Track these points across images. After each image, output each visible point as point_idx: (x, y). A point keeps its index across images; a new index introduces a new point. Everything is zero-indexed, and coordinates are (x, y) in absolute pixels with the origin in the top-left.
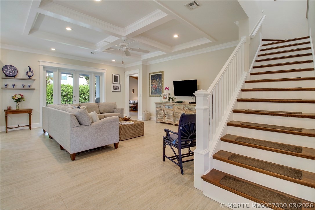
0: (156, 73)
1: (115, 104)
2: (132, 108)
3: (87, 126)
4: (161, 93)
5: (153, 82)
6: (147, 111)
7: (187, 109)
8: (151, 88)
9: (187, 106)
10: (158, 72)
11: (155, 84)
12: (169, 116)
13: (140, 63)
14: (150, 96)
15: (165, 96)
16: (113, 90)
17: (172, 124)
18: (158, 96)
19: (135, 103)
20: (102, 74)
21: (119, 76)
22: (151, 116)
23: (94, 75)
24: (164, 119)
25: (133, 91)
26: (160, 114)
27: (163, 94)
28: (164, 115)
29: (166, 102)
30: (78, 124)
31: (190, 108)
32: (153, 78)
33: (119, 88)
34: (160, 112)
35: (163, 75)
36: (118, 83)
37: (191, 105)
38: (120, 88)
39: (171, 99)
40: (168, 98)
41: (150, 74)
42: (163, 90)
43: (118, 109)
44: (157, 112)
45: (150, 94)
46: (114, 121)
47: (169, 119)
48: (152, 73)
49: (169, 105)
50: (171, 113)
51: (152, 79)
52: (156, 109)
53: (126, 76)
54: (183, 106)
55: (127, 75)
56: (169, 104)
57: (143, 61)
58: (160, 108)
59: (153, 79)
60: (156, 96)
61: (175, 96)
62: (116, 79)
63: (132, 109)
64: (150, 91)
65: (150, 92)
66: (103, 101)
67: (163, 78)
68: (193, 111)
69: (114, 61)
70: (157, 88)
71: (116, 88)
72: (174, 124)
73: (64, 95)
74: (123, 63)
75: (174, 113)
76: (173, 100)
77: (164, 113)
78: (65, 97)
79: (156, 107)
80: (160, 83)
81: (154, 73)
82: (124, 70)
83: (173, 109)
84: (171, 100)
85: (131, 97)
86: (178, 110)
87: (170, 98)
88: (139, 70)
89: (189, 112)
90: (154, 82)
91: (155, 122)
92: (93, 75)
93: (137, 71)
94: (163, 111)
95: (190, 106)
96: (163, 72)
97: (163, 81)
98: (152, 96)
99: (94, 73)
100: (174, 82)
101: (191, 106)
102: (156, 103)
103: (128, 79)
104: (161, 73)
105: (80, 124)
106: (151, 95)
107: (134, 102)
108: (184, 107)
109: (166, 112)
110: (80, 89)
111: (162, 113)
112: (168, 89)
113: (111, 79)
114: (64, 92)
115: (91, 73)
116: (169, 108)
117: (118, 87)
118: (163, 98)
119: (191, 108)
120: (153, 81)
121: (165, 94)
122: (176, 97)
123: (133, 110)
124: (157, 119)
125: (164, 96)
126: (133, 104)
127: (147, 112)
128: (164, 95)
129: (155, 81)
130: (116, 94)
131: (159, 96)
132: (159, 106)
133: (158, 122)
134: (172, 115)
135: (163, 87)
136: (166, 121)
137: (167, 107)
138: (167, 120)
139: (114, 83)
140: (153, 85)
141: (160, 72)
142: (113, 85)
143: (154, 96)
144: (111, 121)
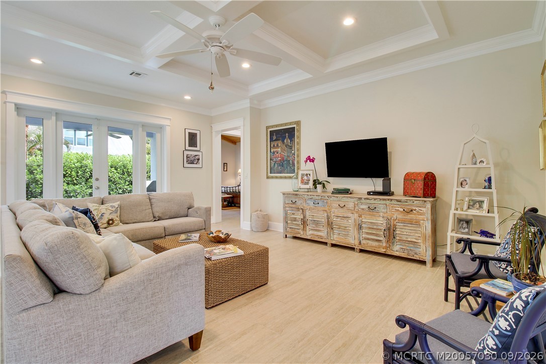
0: (281, 125)
1: (191, 196)
2: (225, 201)
3: (82, 298)
4: (293, 171)
5: (274, 146)
6: (260, 211)
7: (363, 209)
8: (271, 160)
9: (363, 201)
10: (286, 124)
11: (279, 150)
12: (317, 223)
13: (246, 104)
14: (268, 178)
15: (305, 178)
16: (186, 165)
17: (326, 244)
18: (285, 178)
19: (231, 191)
20: (161, 128)
21: (198, 133)
22: (269, 222)
23: (143, 130)
24: (304, 229)
25: (225, 167)
26: (295, 219)
27: (300, 173)
28: (304, 222)
29: (306, 190)
30: (45, 294)
31: (372, 207)
32: (274, 138)
33: (198, 159)
34: (293, 214)
35: (299, 131)
36: (198, 148)
37: (375, 199)
38: (201, 159)
39: (320, 183)
40: (311, 183)
41: (267, 128)
42: (298, 162)
43: (199, 208)
44: (286, 214)
45: (267, 173)
46: (188, 261)
47: (316, 230)
48: (272, 127)
49: (317, 198)
50: (322, 217)
51: (271, 140)
52: (285, 207)
53: (214, 134)
54: (353, 200)
55: (217, 132)
56: (315, 197)
57: (252, 99)
58: (293, 206)
59: (275, 140)
60: (281, 178)
61: (328, 176)
62: (192, 139)
63: (226, 203)
64: (267, 167)
65: (267, 169)
66: (164, 189)
67: (299, 137)
68: (381, 214)
69: (187, 98)
70: (283, 159)
71: (193, 161)
72: (329, 242)
73: (88, 175)
74: (213, 88)
75: (328, 218)
76: (324, 187)
77: (304, 217)
78: (90, 180)
79: (285, 203)
80: (291, 148)
81: (277, 126)
82: (210, 121)
83: (326, 208)
84: (319, 187)
85: (223, 179)
86: (341, 210)
87: (316, 182)
88: (244, 119)
89: (370, 215)
90: (277, 145)
91: (283, 235)
92: (140, 129)
93: (239, 122)
94: (301, 211)
95: (372, 202)
96: (298, 123)
97: (299, 144)
98: (272, 177)
99: (143, 125)
100: (327, 144)
101: (376, 202)
102: (284, 194)
103: (218, 142)
104: (295, 126)
105: (57, 291)
106: (269, 175)
107: (228, 189)
108: (356, 202)
109: (308, 213)
110: (121, 163)
111: (299, 216)
112: (312, 160)
113: (182, 141)
114: (88, 170)
115: (136, 124)
116: (317, 205)
117: (197, 157)
118: (300, 181)
119: (375, 205)
120: (275, 143)
121: (305, 172)
122: (331, 179)
123: (228, 206)
124: (285, 229)
125: (302, 178)
126: (228, 193)
127: (262, 213)
128: (303, 175)
129: (280, 143)
130: (191, 172)
131: (290, 178)
132: (291, 199)
133: (288, 237)
134: (324, 220)
135: (298, 156)
136: (309, 234)
137: (311, 203)
138: (311, 232)
139: (187, 148)
140: (274, 153)
141: (291, 123)
142: (186, 153)
143: (277, 177)
144: (179, 266)
